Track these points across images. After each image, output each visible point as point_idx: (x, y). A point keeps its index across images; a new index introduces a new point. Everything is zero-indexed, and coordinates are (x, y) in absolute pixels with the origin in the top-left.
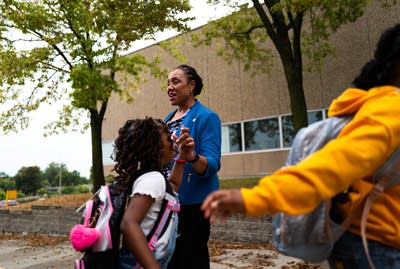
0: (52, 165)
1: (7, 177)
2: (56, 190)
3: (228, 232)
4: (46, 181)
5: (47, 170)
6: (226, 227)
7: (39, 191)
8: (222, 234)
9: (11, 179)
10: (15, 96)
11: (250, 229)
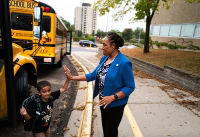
0: (138, 28)
1: (119, 32)
2: (138, 40)
3: (180, 82)
4: (134, 36)
5: (136, 31)
6: (180, 80)
7: (131, 40)
8: (178, 82)
9: (121, 33)
10: (119, 7)
11: (188, 83)
